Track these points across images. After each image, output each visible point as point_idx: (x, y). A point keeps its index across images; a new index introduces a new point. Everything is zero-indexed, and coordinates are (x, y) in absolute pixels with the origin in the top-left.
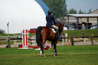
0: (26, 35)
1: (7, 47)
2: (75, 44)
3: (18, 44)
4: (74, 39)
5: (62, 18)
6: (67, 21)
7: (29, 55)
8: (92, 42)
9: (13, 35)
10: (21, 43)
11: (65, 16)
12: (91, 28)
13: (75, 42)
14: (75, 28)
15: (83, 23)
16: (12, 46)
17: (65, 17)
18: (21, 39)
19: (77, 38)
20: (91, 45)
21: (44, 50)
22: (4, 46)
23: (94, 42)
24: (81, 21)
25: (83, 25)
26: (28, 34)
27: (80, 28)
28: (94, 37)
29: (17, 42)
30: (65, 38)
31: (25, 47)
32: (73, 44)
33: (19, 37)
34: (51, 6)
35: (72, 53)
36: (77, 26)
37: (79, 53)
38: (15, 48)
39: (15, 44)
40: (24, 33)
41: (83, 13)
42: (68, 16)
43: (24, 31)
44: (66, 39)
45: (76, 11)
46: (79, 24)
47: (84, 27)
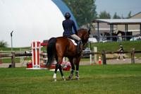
0: (38, 50)
1: (10, 66)
2: (108, 62)
3: (26, 62)
4: (107, 56)
5: (89, 25)
6: (97, 29)
7: (41, 78)
8: (133, 59)
9: (18, 49)
10: (30, 61)
11: (94, 22)
12: (131, 40)
13: (108, 59)
14: (108, 39)
15: (119, 32)
16: (17, 65)
17: (94, 24)
18: (31, 55)
19: (111, 53)
20: (131, 64)
21: (63, 72)
22: (6, 65)
23: (135, 60)
24: (116, 29)
25: (120, 35)
26: (40, 47)
27: (115, 39)
28: (135, 52)
29: (25, 59)
30: (93, 54)
31: (36, 67)
32: (105, 63)
33: (28, 52)
34: (74, 8)
35: (103, 76)
36: (112, 36)
37: (113, 76)
38: (22, 69)
39: (22, 63)
40: (34, 46)
41: (119, 18)
42: (98, 22)
43: (34, 43)
44: (96, 55)
45: (109, 15)
46: (113, 34)
47: (121, 38)
